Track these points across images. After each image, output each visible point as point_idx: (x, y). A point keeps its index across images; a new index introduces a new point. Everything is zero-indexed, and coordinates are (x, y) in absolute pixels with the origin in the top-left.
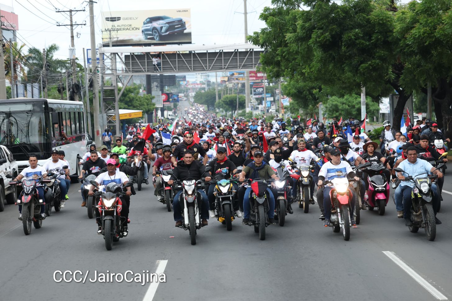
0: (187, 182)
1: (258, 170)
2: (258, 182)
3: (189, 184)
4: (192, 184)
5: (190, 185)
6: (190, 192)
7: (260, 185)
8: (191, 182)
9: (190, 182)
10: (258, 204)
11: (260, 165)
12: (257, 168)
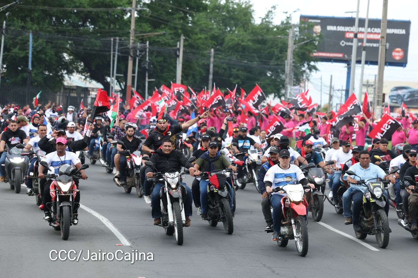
0: (170, 175)
1: (212, 161)
2: (217, 175)
3: (172, 176)
4: (176, 176)
5: (173, 178)
6: (174, 186)
7: (219, 177)
8: (175, 175)
9: (173, 175)
10: (221, 197)
11: (215, 156)
12: (212, 160)
